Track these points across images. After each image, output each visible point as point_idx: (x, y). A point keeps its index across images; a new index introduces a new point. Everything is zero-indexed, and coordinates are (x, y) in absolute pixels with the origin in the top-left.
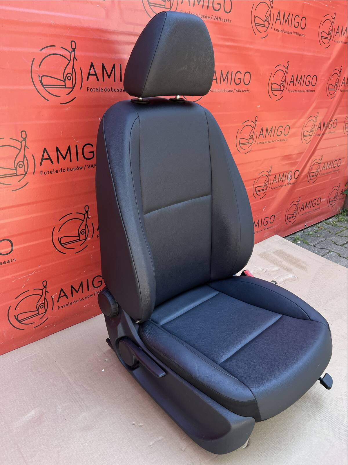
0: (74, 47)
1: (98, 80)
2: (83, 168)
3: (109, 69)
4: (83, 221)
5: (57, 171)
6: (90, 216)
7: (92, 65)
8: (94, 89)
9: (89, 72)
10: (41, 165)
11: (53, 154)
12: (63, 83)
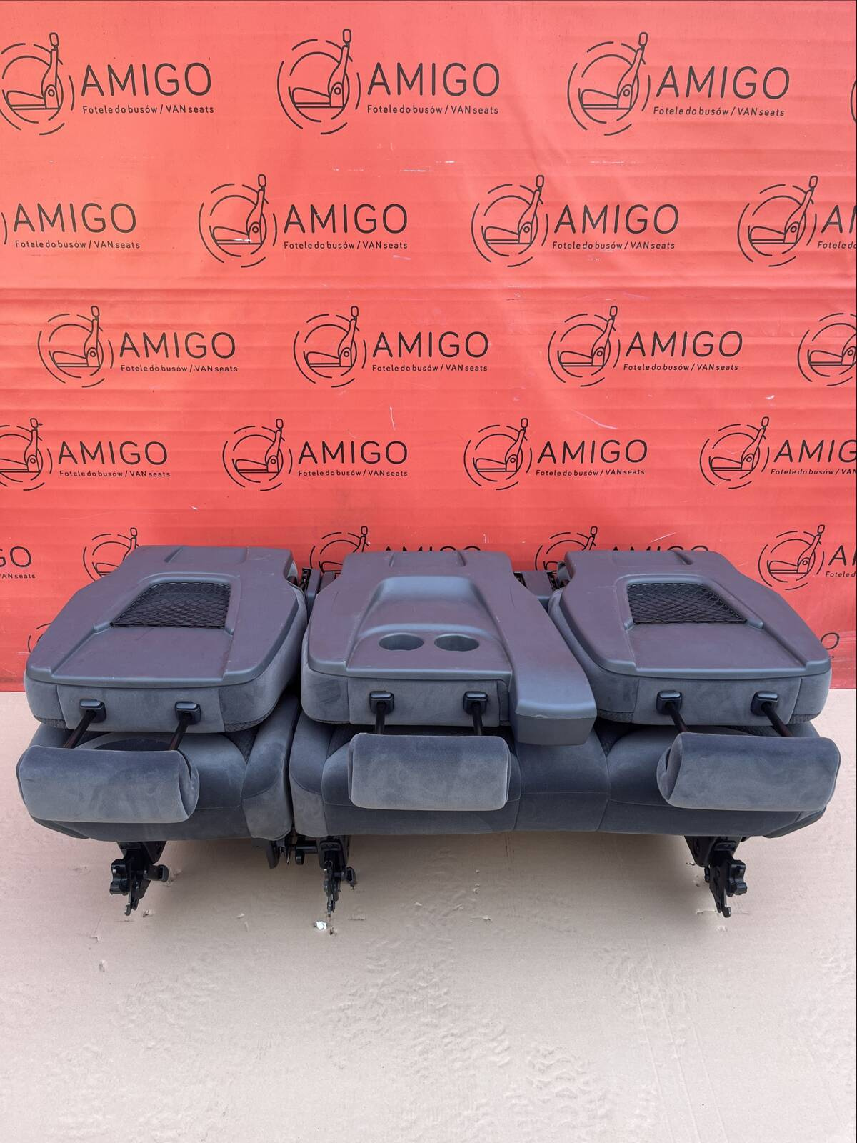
0: (355, 314)
1: (391, 356)
2: (362, 474)
3: (409, 340)
4: (358, 547)
5: (321, 473)
6: (369, 543)
7: (382, 335)
8: (384, 367)
9: (378, 345)
10: (300, 462)
11: (317, 450)
12: (337, 361)
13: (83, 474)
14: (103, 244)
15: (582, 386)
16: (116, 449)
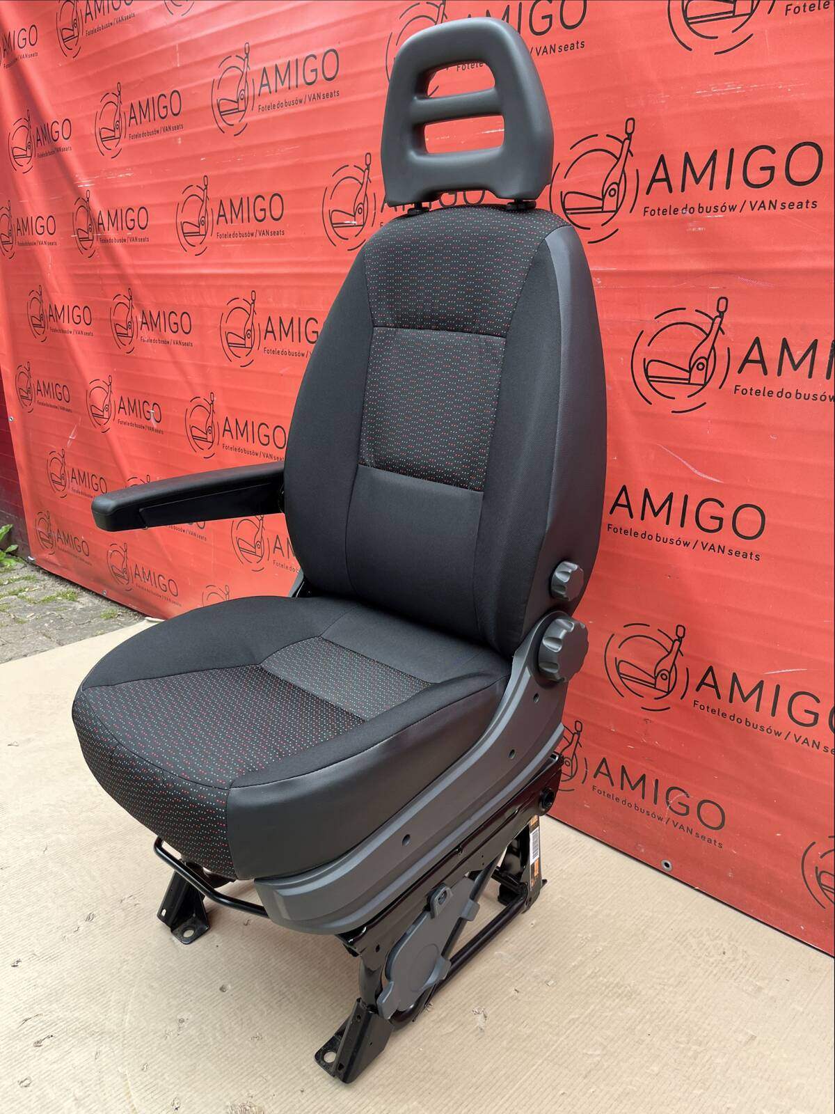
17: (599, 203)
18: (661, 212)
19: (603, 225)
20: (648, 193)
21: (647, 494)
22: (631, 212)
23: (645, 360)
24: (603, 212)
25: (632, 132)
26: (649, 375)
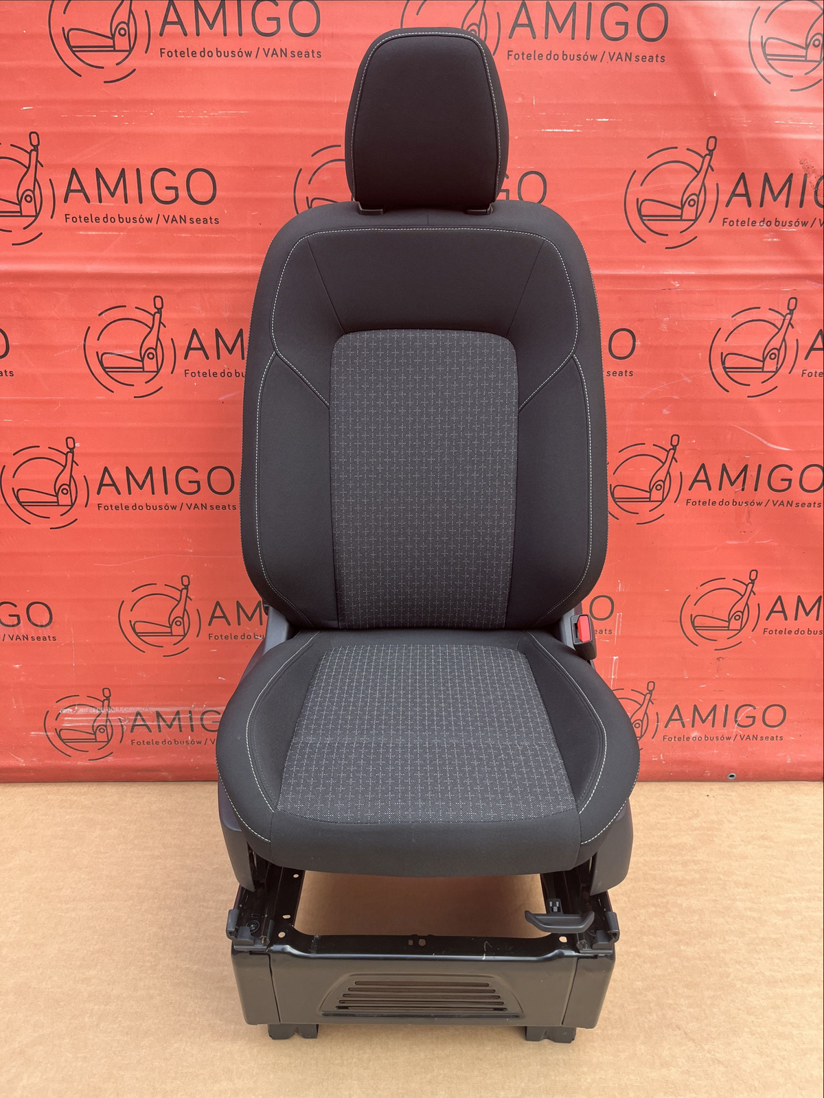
13: (127, 507)
14: (174, 220)
15: (748, 397)
16: (171, 477)
17: (678, 212)
18: (739, 223)
19: (681, 232)
20: (727, 206)
21: (724, 468)
22: (710, 222)
23: (722, 353)
24: (681, 220)
25: (714, 149)
26: (727, 365)
